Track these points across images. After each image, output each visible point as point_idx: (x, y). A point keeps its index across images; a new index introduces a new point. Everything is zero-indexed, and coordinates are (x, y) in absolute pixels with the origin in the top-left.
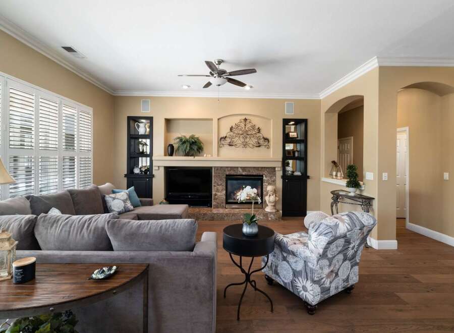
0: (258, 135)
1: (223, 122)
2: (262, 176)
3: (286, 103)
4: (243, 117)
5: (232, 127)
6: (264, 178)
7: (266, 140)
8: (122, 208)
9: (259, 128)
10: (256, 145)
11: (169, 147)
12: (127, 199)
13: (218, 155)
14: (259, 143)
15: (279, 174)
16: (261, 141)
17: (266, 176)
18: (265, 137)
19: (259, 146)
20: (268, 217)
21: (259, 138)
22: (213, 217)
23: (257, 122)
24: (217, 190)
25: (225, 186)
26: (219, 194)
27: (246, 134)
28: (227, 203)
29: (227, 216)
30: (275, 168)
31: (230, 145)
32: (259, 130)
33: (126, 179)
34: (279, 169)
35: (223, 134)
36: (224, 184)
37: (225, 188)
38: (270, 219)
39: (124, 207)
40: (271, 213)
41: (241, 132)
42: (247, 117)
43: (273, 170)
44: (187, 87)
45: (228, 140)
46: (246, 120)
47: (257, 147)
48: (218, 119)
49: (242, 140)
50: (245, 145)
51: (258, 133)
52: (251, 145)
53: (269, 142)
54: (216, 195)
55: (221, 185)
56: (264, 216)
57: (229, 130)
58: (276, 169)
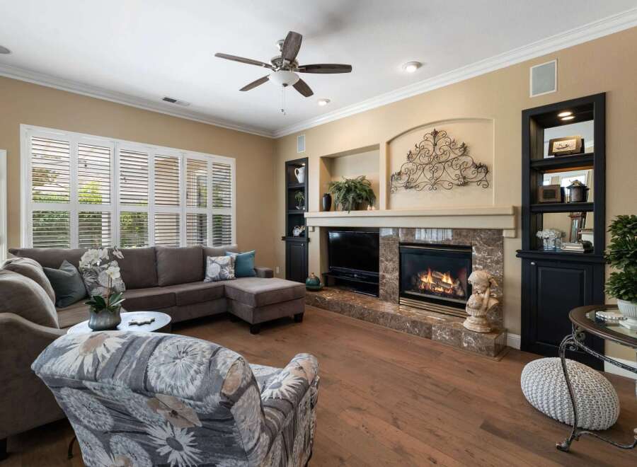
0: (464, 159)
1: (395, 145)
2: (470, 248)
3: (531, 69)
4: (431, 130)
5: (410, 152)
6: (475, 253)
7: (482, 168)
8: (217, 274)
9: (464, 144)
10: (457, 182)
11: (324, 199)
12: (227, 265)
13: (388, 207)
14: (464, 178)
15: (513, 244)
16: (470, 173)
17: (478, 249)
18: (477, 162)
19: (465, 184)
20: (460, 340)
21: (463, 168)
22: (362, 314)
23: (458, 133)
24: (386, 270)
25: (398, 262)
26: (388, 276)
27: (436, 163)
28: (402, 295)
29: (383, 316)
30: (500, 231)
31: (407, 187)
32: (464, 148)
33: (284, 242)
34: (512, 234)
35: (395, 170)
36: (396, 259)
37: (397, 266)
38: (465, 345)
39: (220, 274)
40: (469, 332)
41: (426, 160)
42: (438, 128)
43: (495, 237)
44: (324, 103)
45: (405, 178)
46: (435, 133)
47: (458, 185)
48: (389, 143)
49: (429, 175)
50: (435, 184)
51: (462, 155)
52: (446, 184)
53: (487, 172)
54: (383, 276)
55: (391, 260)
56: (452, 334)
57: (405, 160)
58: (504, 234)
